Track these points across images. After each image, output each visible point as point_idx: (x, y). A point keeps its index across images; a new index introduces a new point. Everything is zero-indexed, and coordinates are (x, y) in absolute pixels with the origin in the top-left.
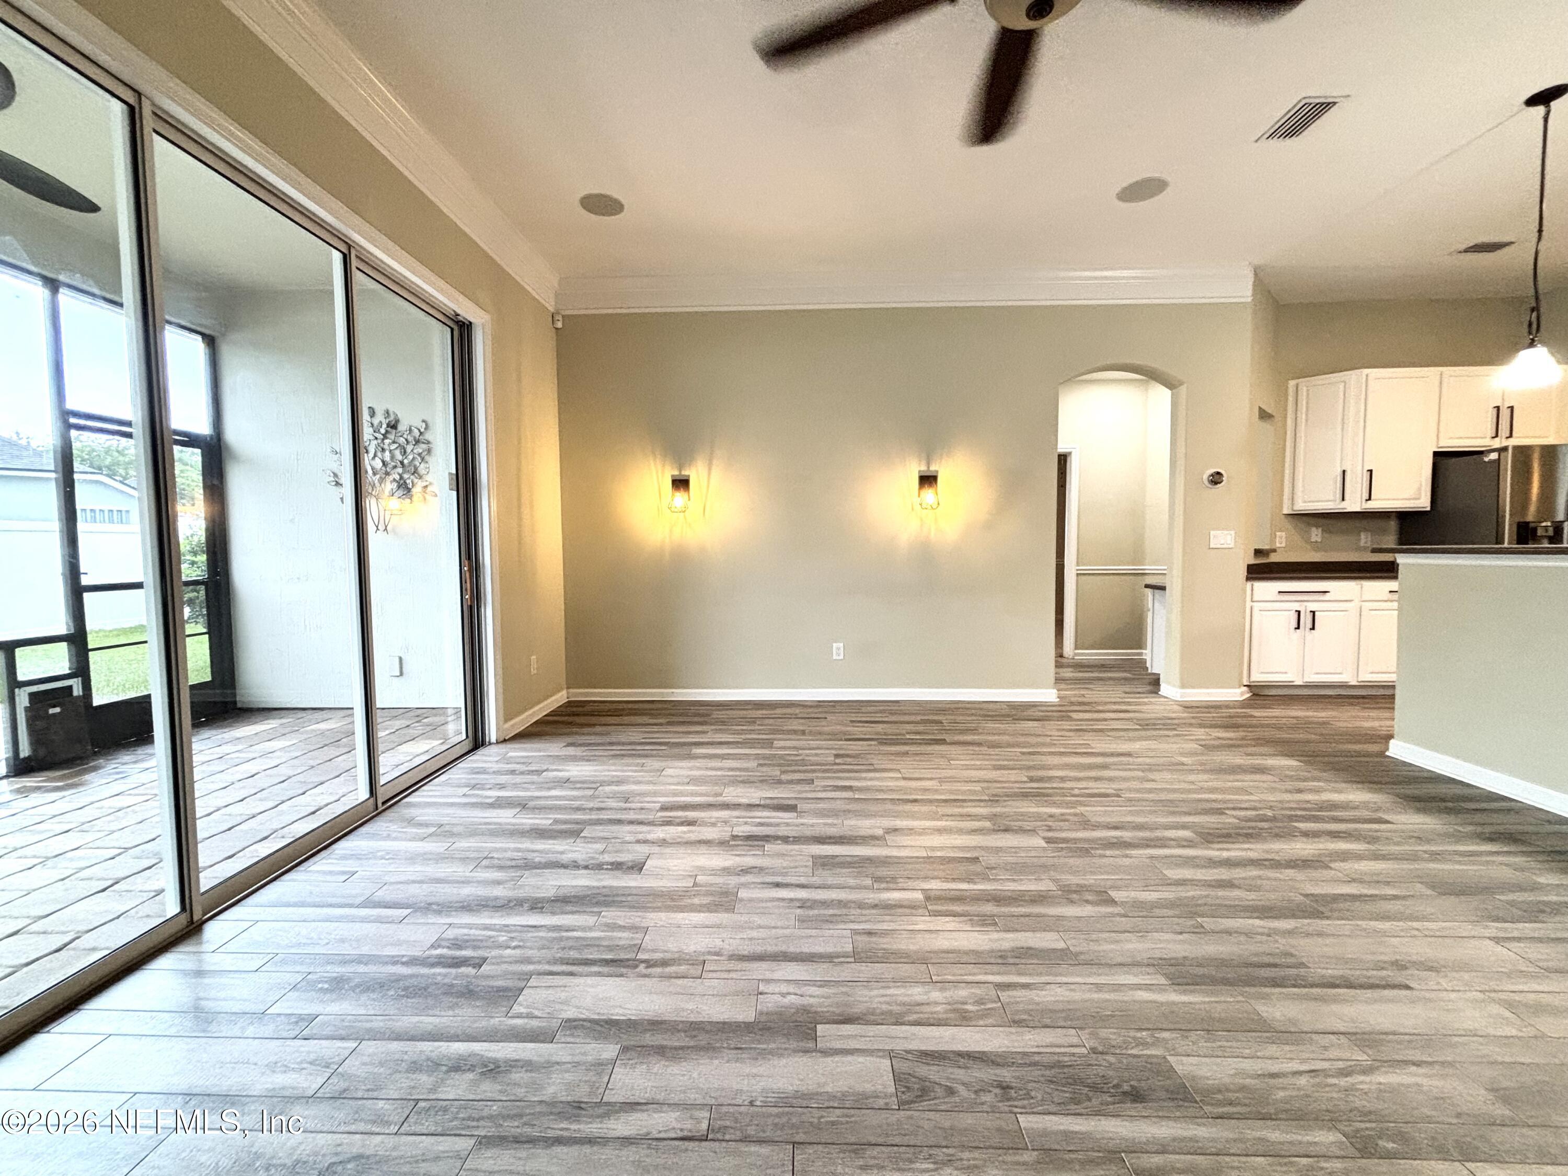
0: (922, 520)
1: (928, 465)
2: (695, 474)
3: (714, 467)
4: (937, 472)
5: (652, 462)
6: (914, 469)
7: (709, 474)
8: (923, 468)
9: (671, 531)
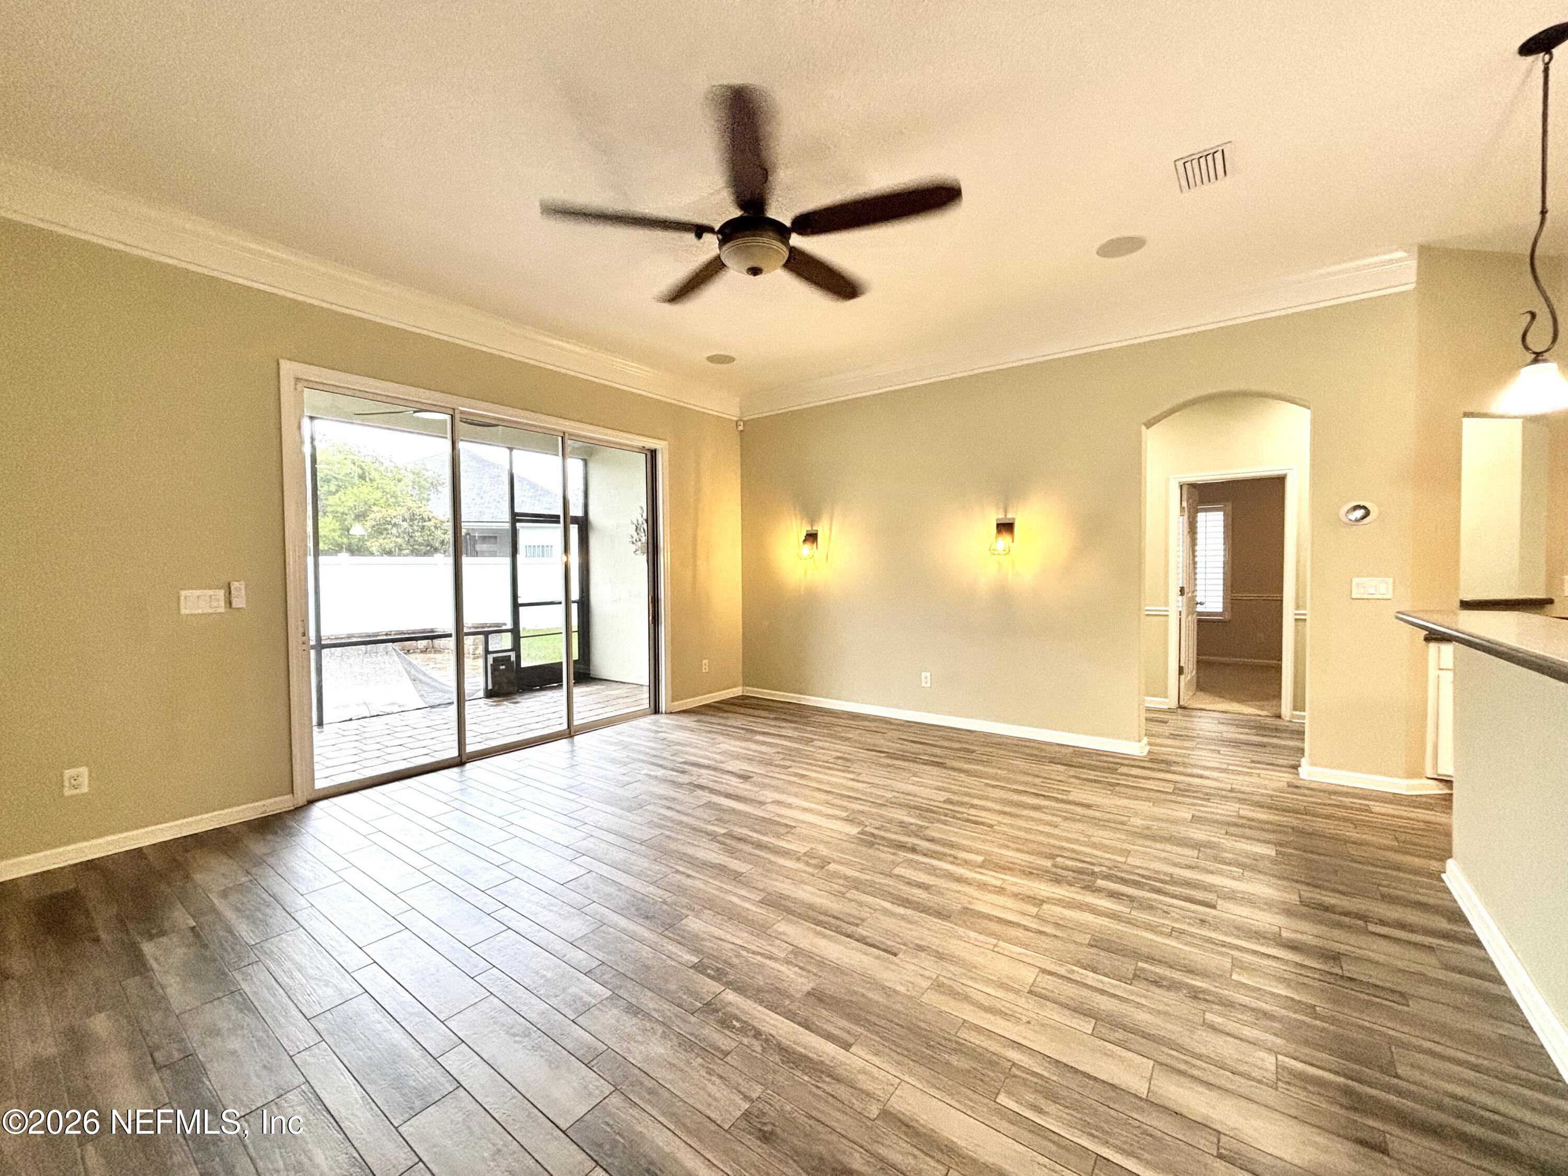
0: (999, 564)
1: (1006, 513)
2: (822, 529)
3: (834, 522)
4: (1014, 519)
5: (793, 518)
6: (994, 516)
7: (831, 524)
8: (1001, 516)
9: (805, 573)
